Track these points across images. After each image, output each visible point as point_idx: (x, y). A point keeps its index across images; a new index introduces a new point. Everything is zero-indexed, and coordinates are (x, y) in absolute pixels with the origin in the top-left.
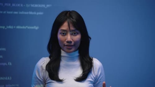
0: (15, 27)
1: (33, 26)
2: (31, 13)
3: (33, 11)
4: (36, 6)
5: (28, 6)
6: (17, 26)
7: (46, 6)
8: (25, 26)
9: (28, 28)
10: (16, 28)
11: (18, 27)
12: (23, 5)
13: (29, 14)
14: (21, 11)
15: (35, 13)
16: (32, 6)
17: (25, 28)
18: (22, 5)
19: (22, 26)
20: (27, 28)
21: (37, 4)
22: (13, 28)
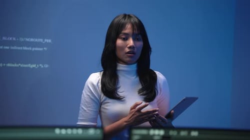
0: (4, 65)
1: (28, 64)
2: (25, 48)
3: (28, 47)
4: (32, 40)
5: (22, 39)
6: (8, 63)
7: (44, 41)
8: (17, 63)
9: (22, 66)
10: (6, 66)
11: (9, 65)
12: (16, 39)
13: (23, 50)
14: (13, 46)
15: (30, 49)
16: (28, 40)
17: (18, 66)
18: (14, 39)
19: (13, 63)
20: (20, 66)
21: (33, 38)
22: (3, 66)
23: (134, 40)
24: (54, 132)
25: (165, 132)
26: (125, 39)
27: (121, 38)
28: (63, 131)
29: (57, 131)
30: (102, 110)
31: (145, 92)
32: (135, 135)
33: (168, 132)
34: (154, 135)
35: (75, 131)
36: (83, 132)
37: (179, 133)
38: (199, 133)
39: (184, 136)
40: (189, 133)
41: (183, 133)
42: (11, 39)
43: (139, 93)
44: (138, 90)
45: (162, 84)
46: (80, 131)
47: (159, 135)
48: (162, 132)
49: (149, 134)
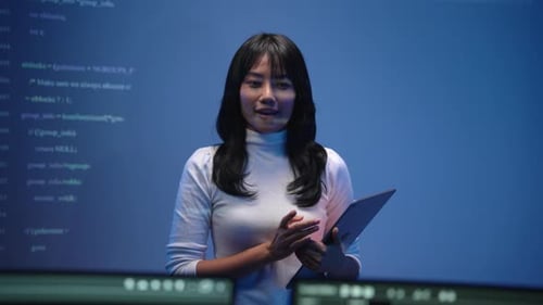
23: (273, 87)
24: (122, 285)
25: (376, 292)
26: (257, 85)
27: (249, 82)
28: (143, 285)
29: (129, 284)
30: (214, 219)
31: (300, 189)
32: (307, 296)
33: (385, 292)
34: (350, 298)
35: (168, 285)
36: (185, 288)
37: (409, 294)
38: (458, 297)
40: (435, 296)
43: (289, 190)
44: (286, 185)
45: (334, 173)
46: (180, 285)
47: (361, 298)
48: (369, 292)
49: (338, 295)
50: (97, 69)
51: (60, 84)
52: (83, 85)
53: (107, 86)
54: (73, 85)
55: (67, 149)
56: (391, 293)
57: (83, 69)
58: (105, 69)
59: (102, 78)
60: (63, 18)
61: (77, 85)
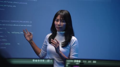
12: (29, 22)
14: (28, 25)
24: (32, 61)
28: (36, 61)
29: (34, 60)
32: (68, 62)
34: (76, 62)
35: (41, 60)
36: (45, 61)
37: (87, 62)
38: (97, 62)
39: (90, 63)
40: (92, 62)
41: (89, 62)
42: (27, 22)
46: (43, 60)
47: (78, 62)
48: (80, 61)
49: (74, 62)
50: (12, 21)
51: (3, 25)
52: (9, 25)
53: (14, 25)
54: (6, 25)
55: (5, 40)
56: (84, 61)
57: (8, 21)
58: (14, 21)
59: (13, 23)
60: (4, 9)
61: (7, 25)
